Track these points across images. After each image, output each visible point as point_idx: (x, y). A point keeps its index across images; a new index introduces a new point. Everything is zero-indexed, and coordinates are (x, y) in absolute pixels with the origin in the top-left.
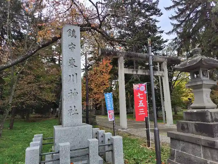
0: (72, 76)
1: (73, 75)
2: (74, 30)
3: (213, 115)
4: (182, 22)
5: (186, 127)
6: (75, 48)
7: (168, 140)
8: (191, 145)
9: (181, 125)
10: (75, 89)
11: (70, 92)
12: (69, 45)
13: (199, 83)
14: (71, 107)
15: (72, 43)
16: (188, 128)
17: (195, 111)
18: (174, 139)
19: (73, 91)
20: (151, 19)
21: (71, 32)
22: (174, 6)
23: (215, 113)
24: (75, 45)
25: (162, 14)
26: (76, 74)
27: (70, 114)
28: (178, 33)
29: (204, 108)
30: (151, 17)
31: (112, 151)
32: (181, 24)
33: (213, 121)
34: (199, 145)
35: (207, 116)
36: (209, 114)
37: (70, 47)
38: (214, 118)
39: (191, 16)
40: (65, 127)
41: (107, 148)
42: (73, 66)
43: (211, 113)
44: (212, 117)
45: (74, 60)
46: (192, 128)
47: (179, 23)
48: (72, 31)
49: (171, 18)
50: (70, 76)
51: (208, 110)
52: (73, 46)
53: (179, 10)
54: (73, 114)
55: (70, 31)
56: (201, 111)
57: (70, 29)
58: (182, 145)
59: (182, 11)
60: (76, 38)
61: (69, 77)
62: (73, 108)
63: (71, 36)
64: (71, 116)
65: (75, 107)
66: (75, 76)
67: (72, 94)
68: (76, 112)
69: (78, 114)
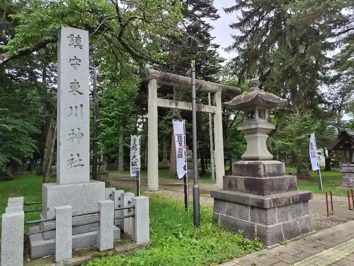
0: (74, 108)
1: (76, 107)
2: (79, 36)
3: (266, 169)
4: (248, 33)
5: (234, 183)
6: (79, 65)
7: (211, 201)
8: (238, 207)
9: (228, 182)
10: (79, 129)
11: (71, 132)
12: (71, 60)
13: (253, 127)
14: (72, 155)
15: (75, 57)
16: (236, 185)
17: (247, 162)
18: (219, 199)
19: (76, 131)
20: (203, 23)
21: (74, 39)
22: (237, 7)
23: (269, 165)
24: (80, 61)
25: (218, 17)
26: (82, 105)
27: (70, 165)
28: (240, 50)
29: (257, 159)
30: (202, 19)
31: (134, 216)
32: (247, 35)
33: (265, 176)
34: (247, 205)
35: (259, 169)
36: (262, 167)
37: (73, 62)
38: (267, 171)
39: (261, 25)
40: (63, 184)
41: (126, 213)
42: (76, 93)
43: (264, 165)
44: (265, 170)
45: (78, 83)
46: (241, 185)
47: (243, 35)
48: (76, 38)
49: (231, 26)
50: (71, 108)
51: (262, 161)
52: (77, 61)
53: (244, 13)
54: (75, 166)
55: (72, 37)
56: (254, 163)
57: (72, 35)
58: (227, 206)
59: (248, 17)
60: (81, 48)
61: (70, 109)
62: (75, 157)
63: (73, 46)
64: (71, 167)
65: (78, 155)
66: (79, 108)
67: (75, 136)
68: (81, 163)
69: (83, 165)
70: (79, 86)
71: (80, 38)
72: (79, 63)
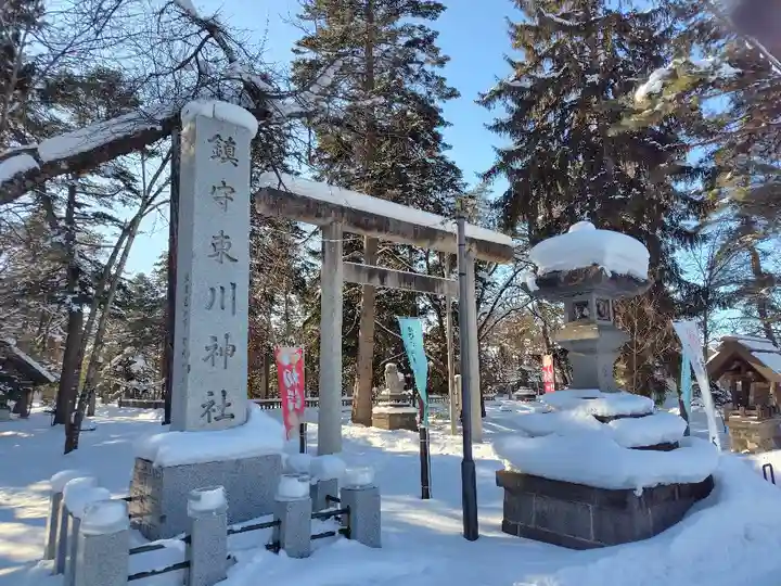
0: (218, 291)
1: (222, 289)
2: (230, 139)
6: (231, 199)
10: (227, 335)
11: (209, 343)
12: (214, 188)
14: (211, 394)
15: (224, 184)
19: (221, 342)
21: (222, 143)
24: (233, 191)
26: (234, 285)
27: (206, 416)
28: (511, 173)
37: (221, 193)
42: (224, 256)
45: (227, 237)
48: (226, 142)
50: (212, 289)
52: (227, 191)
54: (216, 419)
55: (218, 139)
57: (218, 136)
60: (236, 165)
61: (209, 293)
62: (218, 397)
63: (220, 159)
64: (209, 422)
65: (224, 393)
66: (229, 291)
67: (217, 351)
68: (228, 411)
69: (233, 416)
70: (230, 245)
71: (234, 143)
72: (232, 195)
